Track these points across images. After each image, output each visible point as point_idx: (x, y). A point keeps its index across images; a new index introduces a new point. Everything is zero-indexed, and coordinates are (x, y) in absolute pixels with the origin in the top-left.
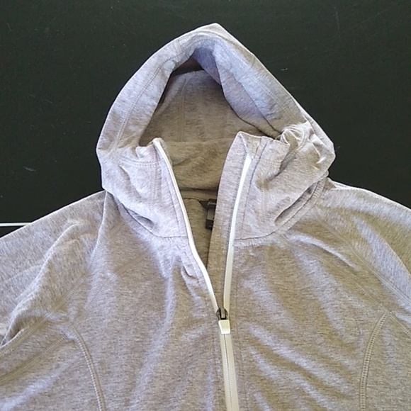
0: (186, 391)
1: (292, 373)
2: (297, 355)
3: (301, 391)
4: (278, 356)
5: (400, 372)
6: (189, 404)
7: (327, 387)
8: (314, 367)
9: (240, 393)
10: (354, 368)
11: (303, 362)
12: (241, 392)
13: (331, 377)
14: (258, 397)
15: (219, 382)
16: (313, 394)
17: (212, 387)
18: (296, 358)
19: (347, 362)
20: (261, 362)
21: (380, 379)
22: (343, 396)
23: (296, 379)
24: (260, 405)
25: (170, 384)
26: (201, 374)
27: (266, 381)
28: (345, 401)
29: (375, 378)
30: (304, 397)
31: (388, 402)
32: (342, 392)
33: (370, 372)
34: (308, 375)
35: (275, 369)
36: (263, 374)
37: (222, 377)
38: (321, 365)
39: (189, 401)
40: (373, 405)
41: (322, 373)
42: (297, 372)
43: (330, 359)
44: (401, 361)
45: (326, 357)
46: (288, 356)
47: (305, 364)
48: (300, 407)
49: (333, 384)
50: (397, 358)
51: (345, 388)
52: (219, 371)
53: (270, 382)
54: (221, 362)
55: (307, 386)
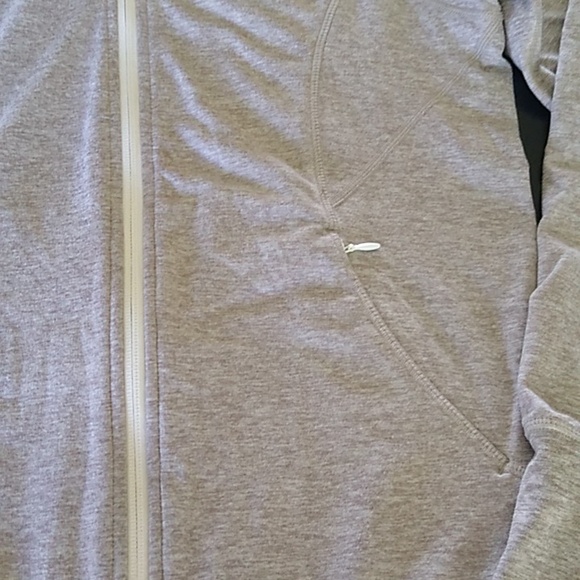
0: (60, 49)
1: (220, 31)
2: (230, 7)
3: (231, 53)
4: (203, 10)
5: (376, 27)
6: (63, 65)
7: (268, 47)
8: (252, 22)
9: (141, 54)
10: (310, 24)
11: (237, 17)
12: (144, 52)
13: (275, 34)
14: (167, 59)
15: (111, 41)
16: (247, 56)
17: (99, 46)
18: (228, 11)
19: (301, 16)
20: (176, 17)
21: (346, 37)
22: (290, 58)
23: (225, 38)
24: (169, 69)
25: (39, 44)
26: (85, 31)
27: (180, 42)
28: (291, 64)
29: (339, 36)
30: (233, 60)
31: (354, 64)
32: (289, 53)
33: (332, 28)
34: (243, 33)
35: (196, 25)
36: (178, 33)
37: (117, 33)
38: (262, 19)
39: (64, 62)
40: (331, 68)
41: (262, 30)
42: (227, 29)
43: (277, 12)
44: (380, 13)
45: (272, 10)
46: (216, 9)
47: (239, 20)
48: (227, 71)
49: (278, 44)
50: (374, 10)
51: (293, 48)
52: (111, 26)
53: (187, 43)
54: (116, 16)
55: (238, 45)
